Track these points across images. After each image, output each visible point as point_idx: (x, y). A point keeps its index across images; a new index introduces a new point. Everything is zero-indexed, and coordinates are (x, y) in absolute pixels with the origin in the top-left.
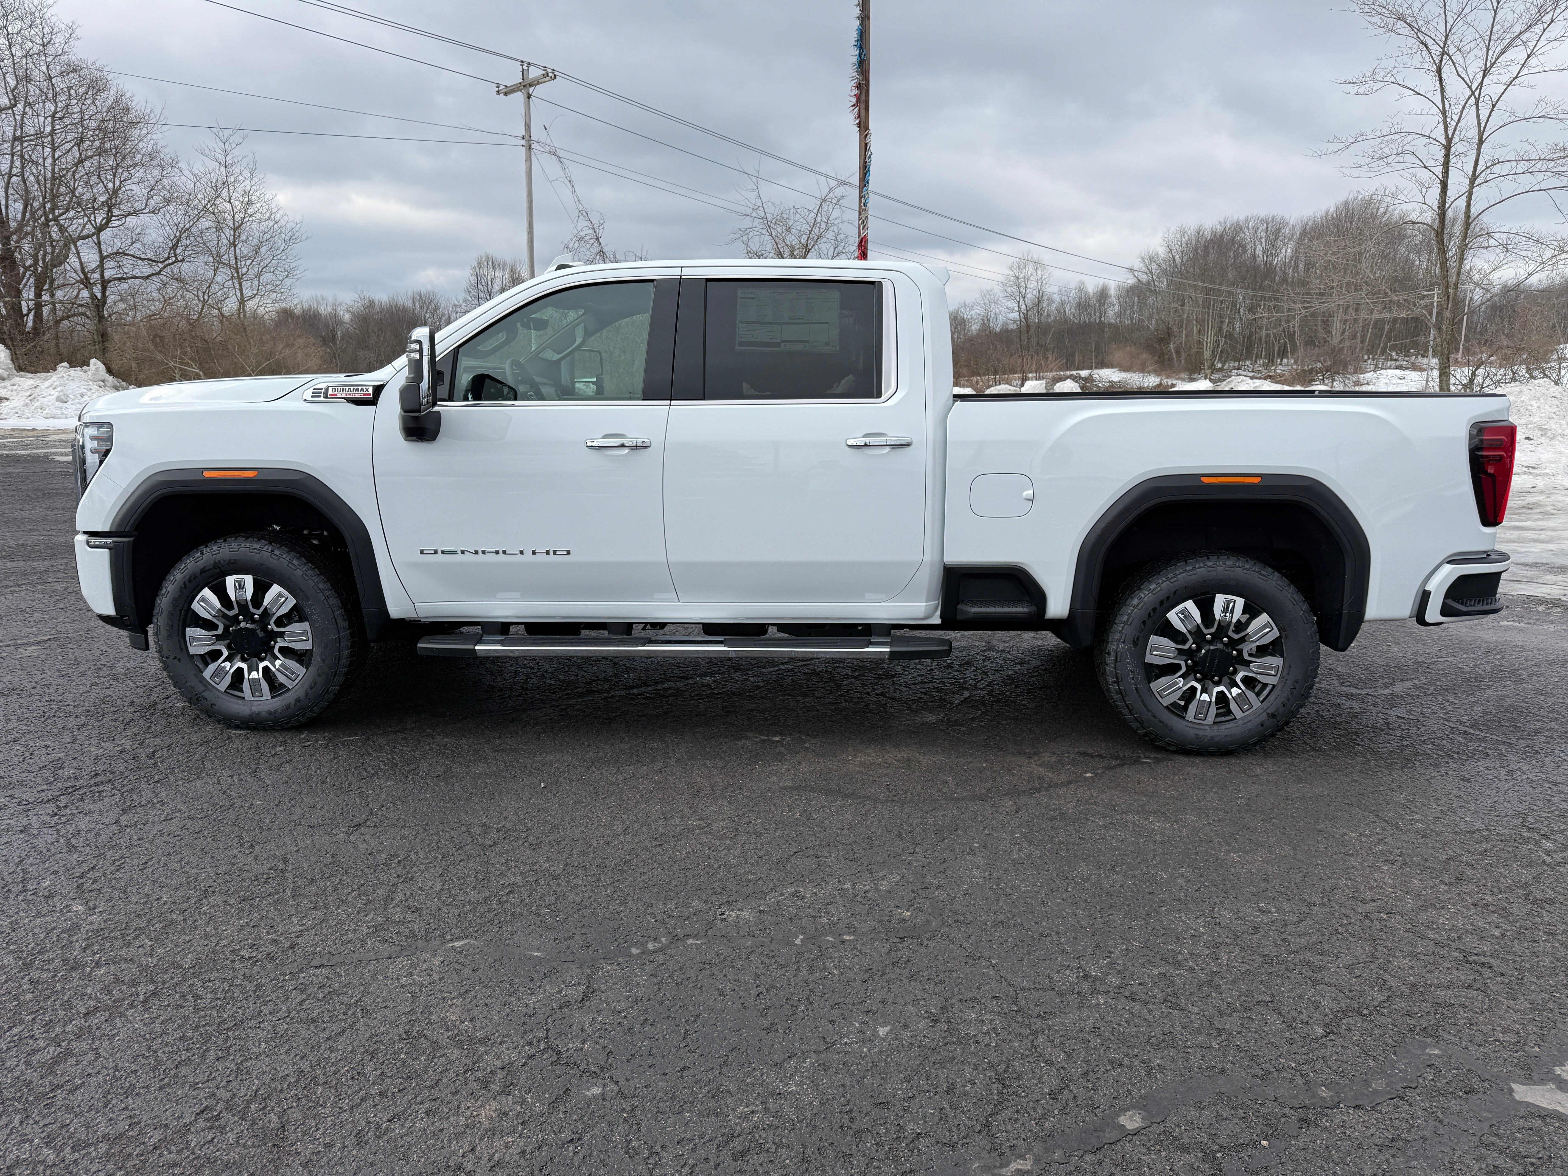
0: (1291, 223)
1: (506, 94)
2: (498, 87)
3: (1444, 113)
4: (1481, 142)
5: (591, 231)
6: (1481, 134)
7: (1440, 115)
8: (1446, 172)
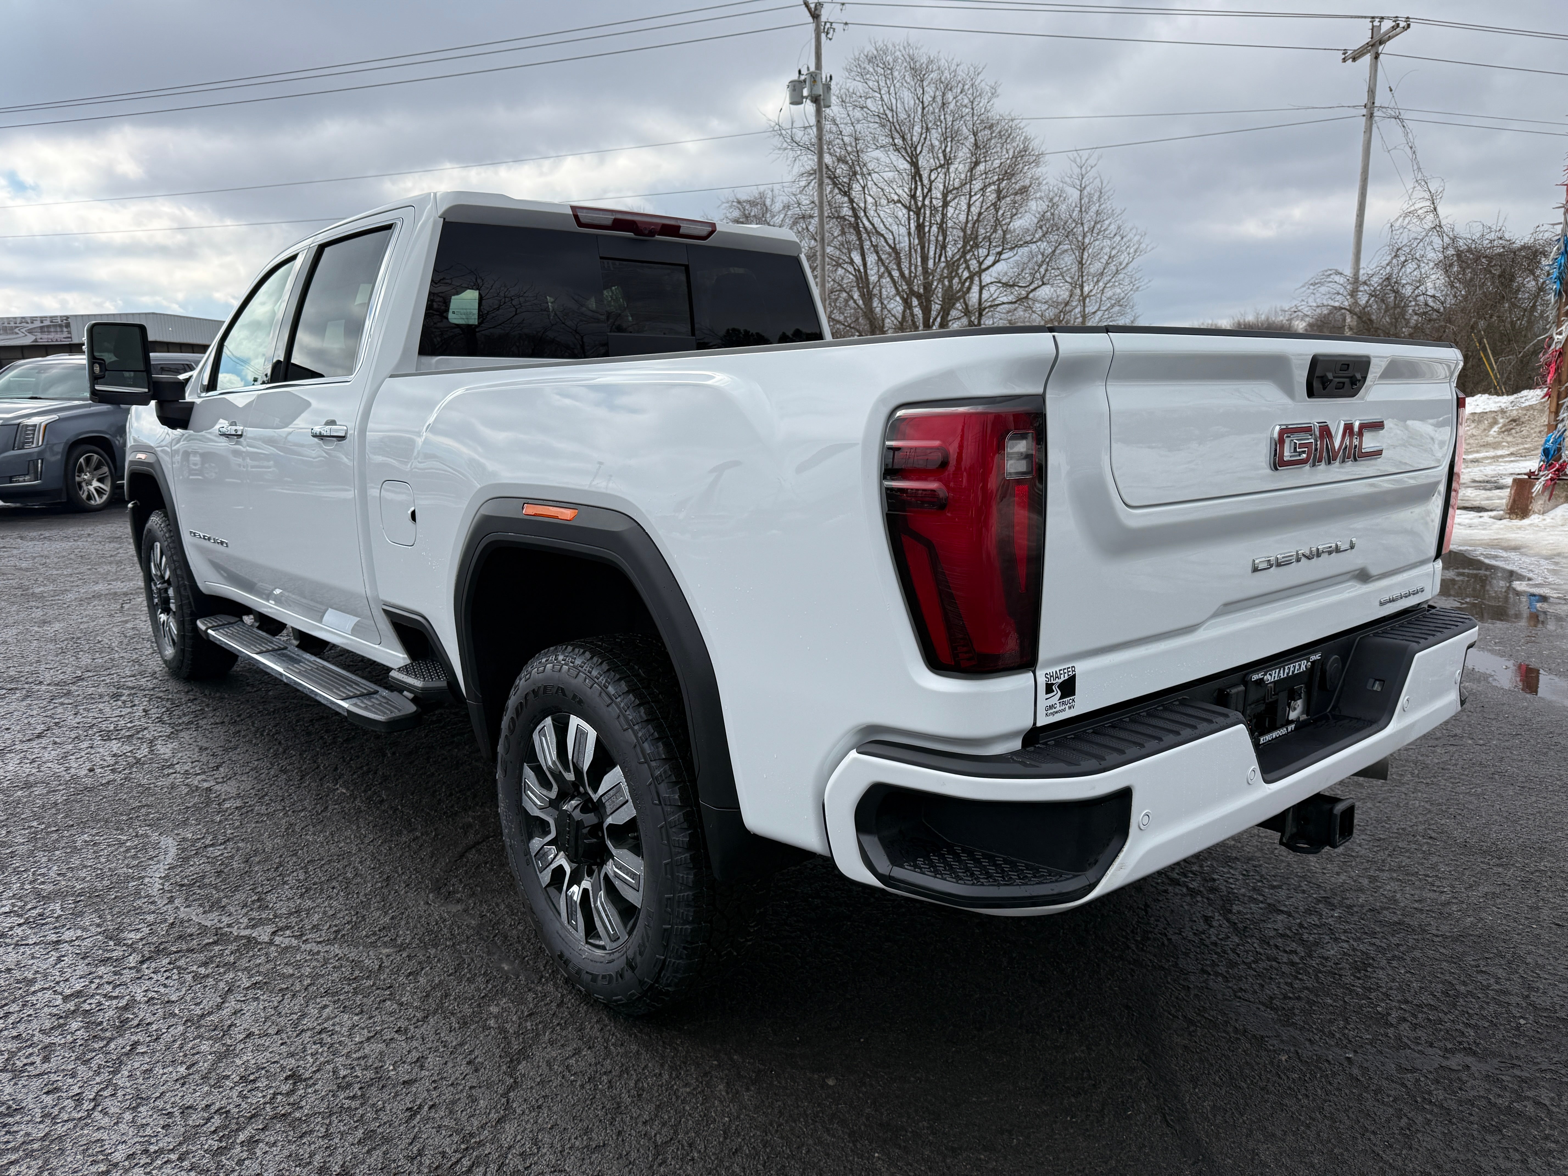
1: (1354, 59)
2: (1344, 54)
5: (1428, 203)
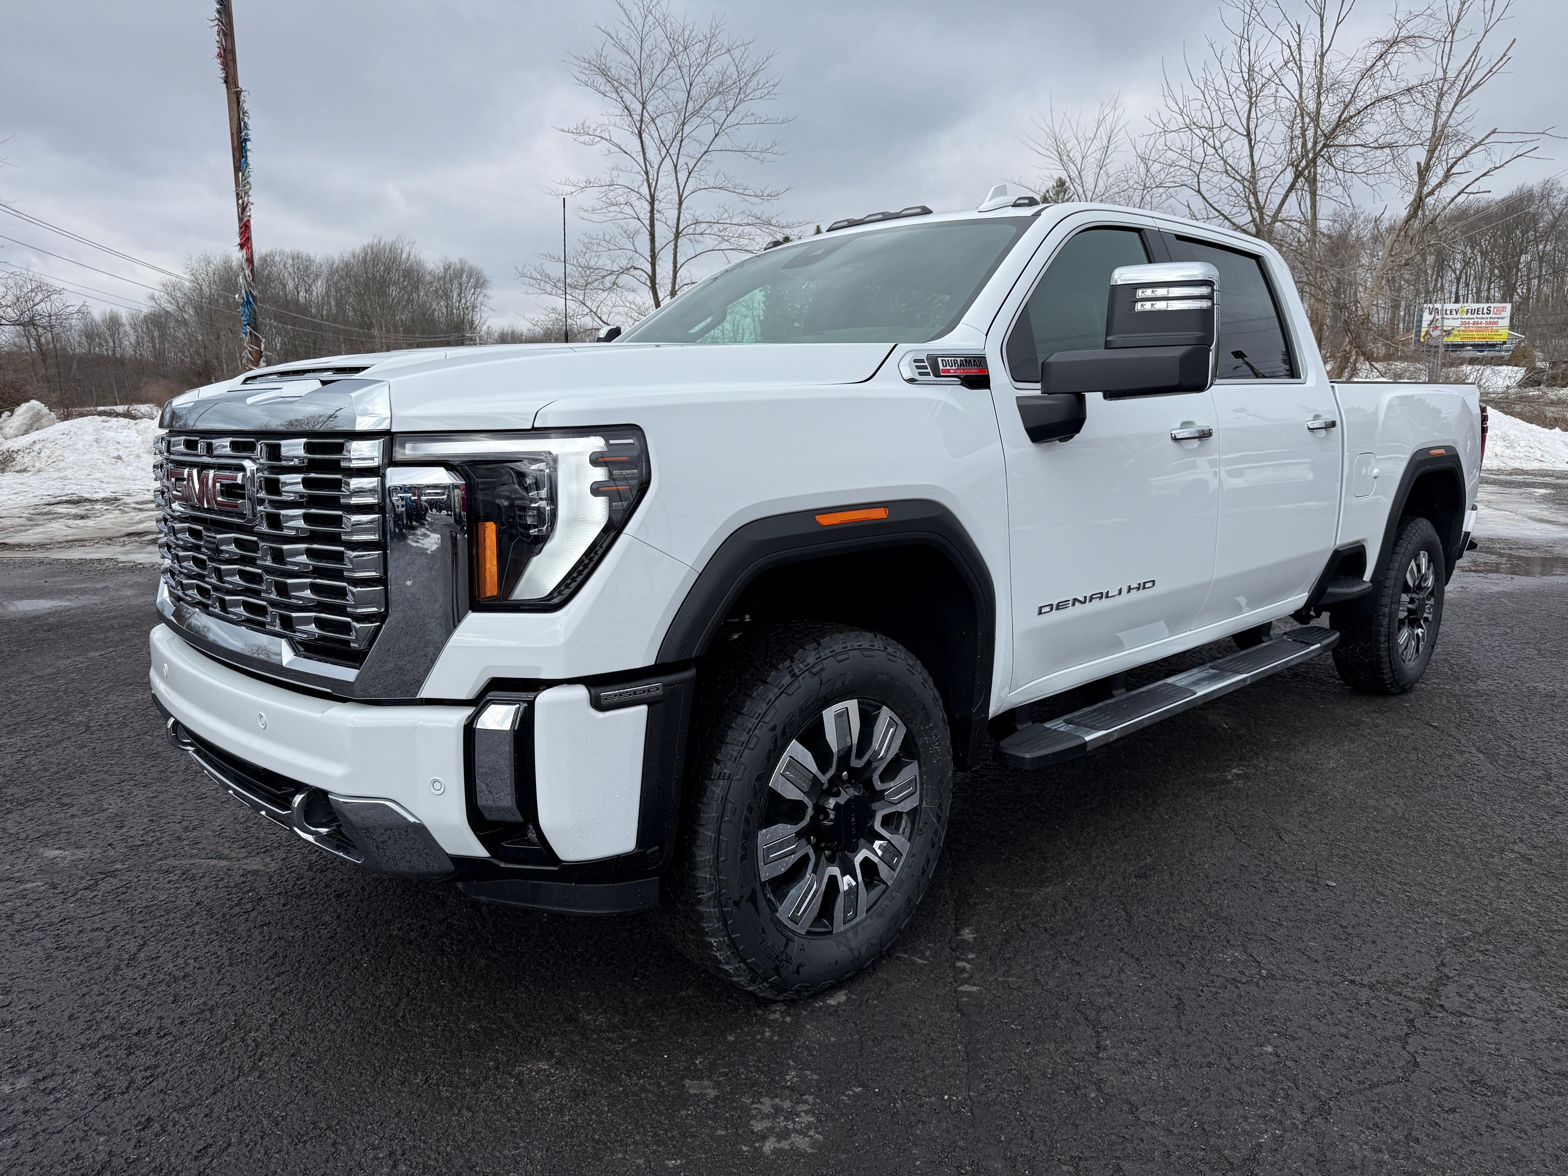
0: (317, 261)
3: (647, 173)
4: (680, 203)
6: (680, 197)
7: (643, 173)
8: (652, 225)
